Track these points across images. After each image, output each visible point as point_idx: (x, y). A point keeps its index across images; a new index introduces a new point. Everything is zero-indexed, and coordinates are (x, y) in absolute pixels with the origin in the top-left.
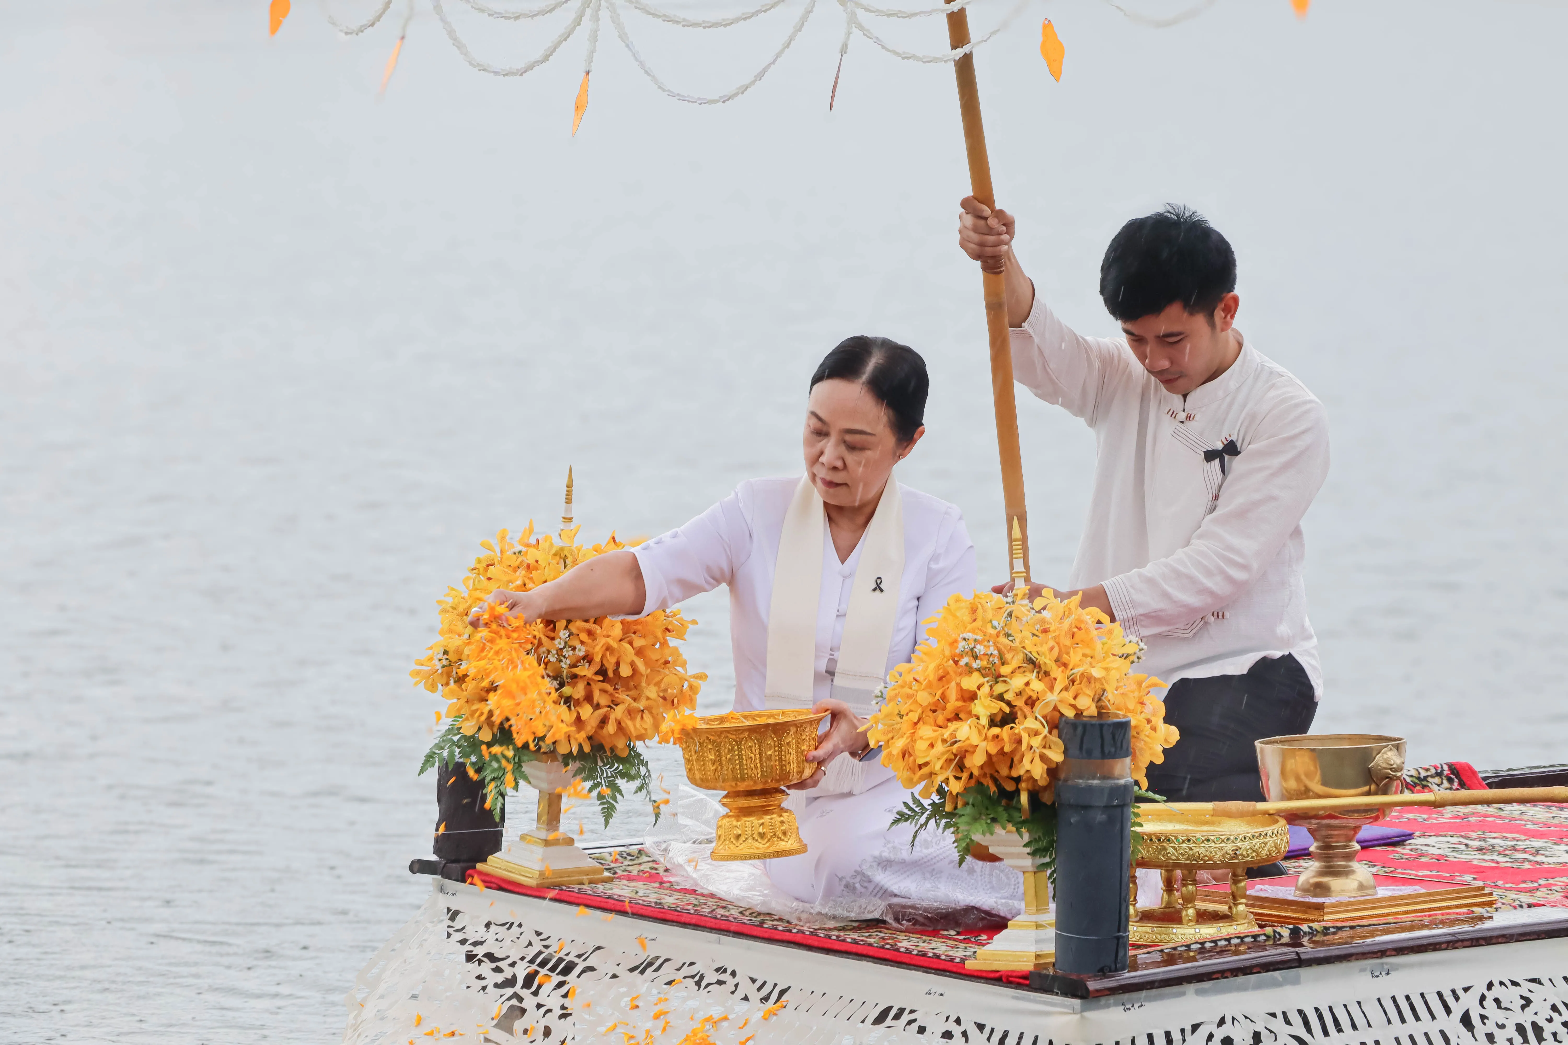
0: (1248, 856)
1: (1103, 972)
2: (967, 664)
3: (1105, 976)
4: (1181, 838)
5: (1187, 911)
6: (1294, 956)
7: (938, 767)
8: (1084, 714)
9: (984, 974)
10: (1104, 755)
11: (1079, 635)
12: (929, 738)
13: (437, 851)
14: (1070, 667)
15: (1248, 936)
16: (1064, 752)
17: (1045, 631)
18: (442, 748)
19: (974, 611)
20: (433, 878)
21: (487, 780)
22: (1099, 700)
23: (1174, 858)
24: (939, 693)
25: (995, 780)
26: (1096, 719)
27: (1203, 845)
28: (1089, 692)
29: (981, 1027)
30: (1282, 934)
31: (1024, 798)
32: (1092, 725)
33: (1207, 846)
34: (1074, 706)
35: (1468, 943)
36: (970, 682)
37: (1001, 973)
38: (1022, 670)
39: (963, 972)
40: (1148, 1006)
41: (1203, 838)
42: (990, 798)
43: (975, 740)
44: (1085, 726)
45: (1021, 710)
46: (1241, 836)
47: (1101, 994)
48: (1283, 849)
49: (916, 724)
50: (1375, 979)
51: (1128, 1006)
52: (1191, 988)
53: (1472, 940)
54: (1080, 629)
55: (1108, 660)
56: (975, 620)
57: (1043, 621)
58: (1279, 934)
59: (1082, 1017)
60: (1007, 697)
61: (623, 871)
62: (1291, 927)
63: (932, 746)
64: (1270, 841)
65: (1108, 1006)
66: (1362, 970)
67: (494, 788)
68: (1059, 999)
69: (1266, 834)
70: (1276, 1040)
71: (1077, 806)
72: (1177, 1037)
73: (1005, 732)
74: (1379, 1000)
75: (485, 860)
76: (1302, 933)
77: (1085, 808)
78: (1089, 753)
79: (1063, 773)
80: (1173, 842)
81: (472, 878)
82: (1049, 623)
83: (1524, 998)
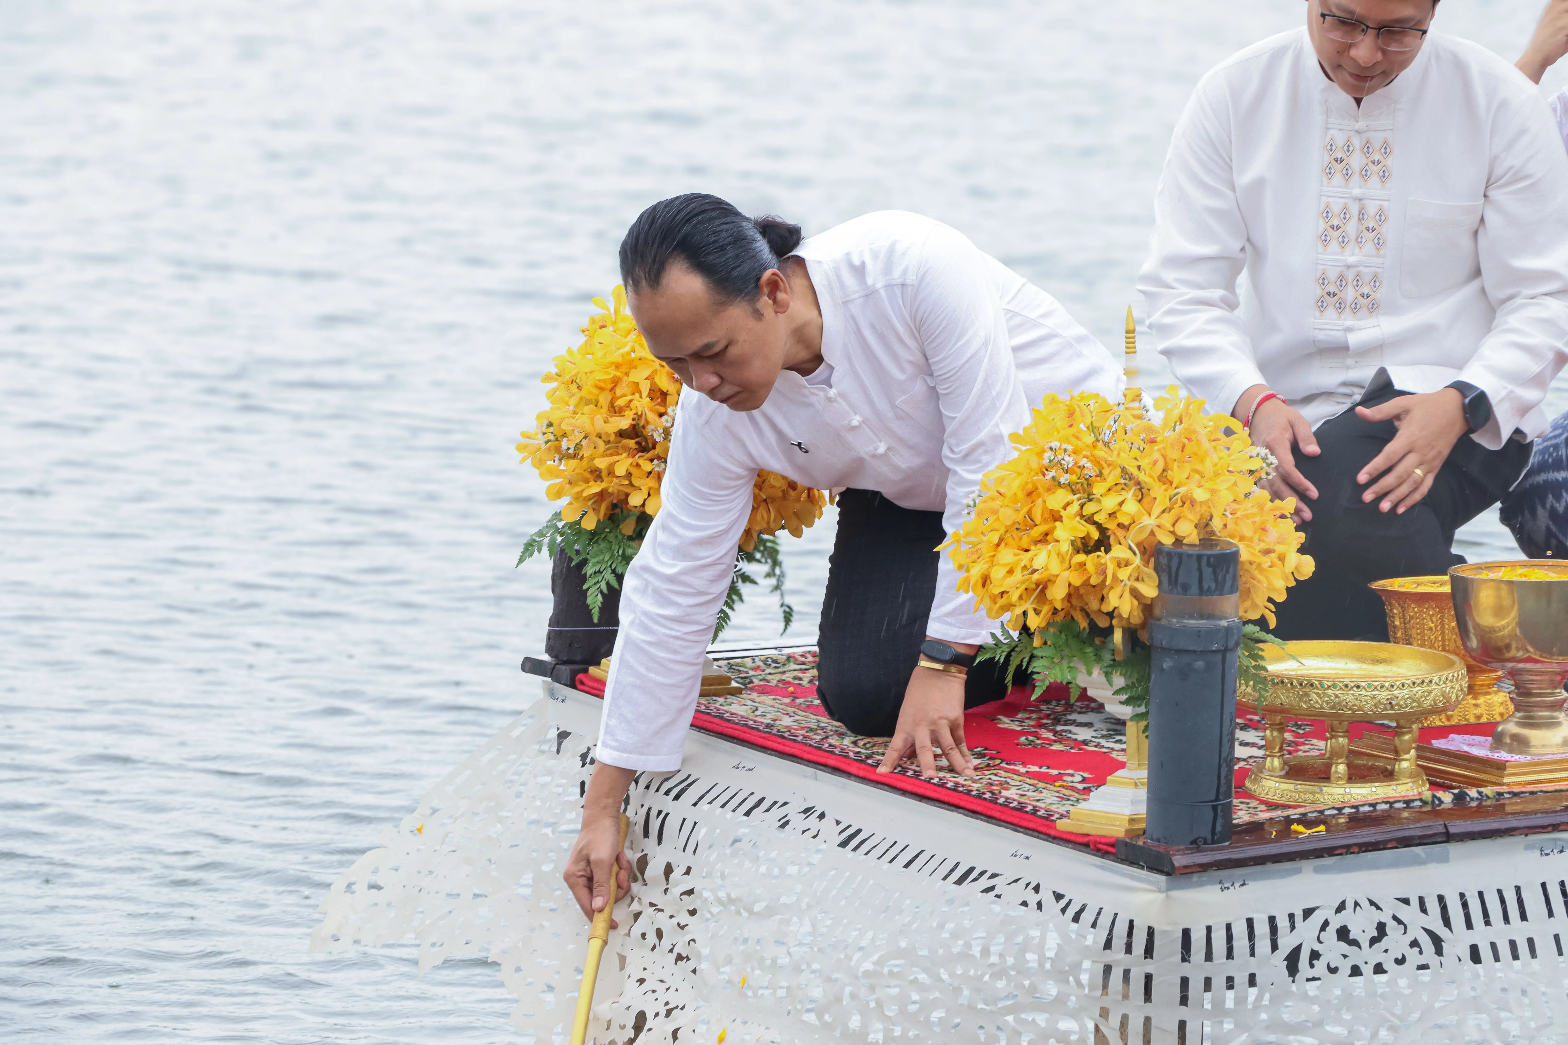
0: (1407, 707)
1: (1196, 845)
2: (1053, 478)
3: (1199, 850)
4: (1326, 684)
5: (1336, 767)
6: (1442, 829)
7: (1015, 598)
8: (1185, 542)
9: (1073, 838)
10: (1202, 592)
11: (1190, 448)
12: (1009, 564)
13: (549, 650)
14: (1174, 485)
15: (1399, 801)
16: (1158, 586)
17: (1153, 441)
18: (544, 536)
19: (1071, 414)
20: (543, 681)
21: (588, 575)
22: (1207, 525)
23: (1318, 706)
24: (1025, 510)
25: (1087, 615)
26: (1197, 548)
27: (1352, 692)
28: (1190, 516)
29: (1058, 896)
30: (1443, 799)
31: (1118, 636)
32: (1190, 556)
33: (1356, 694)
34: (1173, 533)
36: (1057, 500)
37: (1089, 838)
38: (1119, 487)
39: (1053, 833)
40: (1252, 886)
41: (1352, 684)
42: (1077, 635)
43: (1055, 568)
44: (1180, 555)
45: (1114, 534)
46: (1398, 683)
47: (1188, 871)
48: (1454, 698)
49: (998, 545)
50: (1545, 857)
51: (1226, 885)
52: (1308, 865)
54: (1189, 439)
55: (1222, 478)
56: (1071, 426)
57: (1149, 429)
58: (1439, 799)
59: (1167, 895)
60: (1096, 518)
61: (761, 680)
62: (1456, 791)
63: (1011, 572)
64: (1436, 690)
65: (1201, 884)
66: (1528, 847)
67: (595, 584)
68: (1144, 873)
69: (1431, 681)
70: (1405, 933)
71: (1170, 650)
72: (1283, 923)
73: (1090, 560)
74: (1544, 885)
75: (598, 664)
76: (1468, 799)
77: (1179, 652)
78: (1185, 588)
79: (1157, 611)
80: (1317, 688)
81: (582, 683)
82: (1157, 432)
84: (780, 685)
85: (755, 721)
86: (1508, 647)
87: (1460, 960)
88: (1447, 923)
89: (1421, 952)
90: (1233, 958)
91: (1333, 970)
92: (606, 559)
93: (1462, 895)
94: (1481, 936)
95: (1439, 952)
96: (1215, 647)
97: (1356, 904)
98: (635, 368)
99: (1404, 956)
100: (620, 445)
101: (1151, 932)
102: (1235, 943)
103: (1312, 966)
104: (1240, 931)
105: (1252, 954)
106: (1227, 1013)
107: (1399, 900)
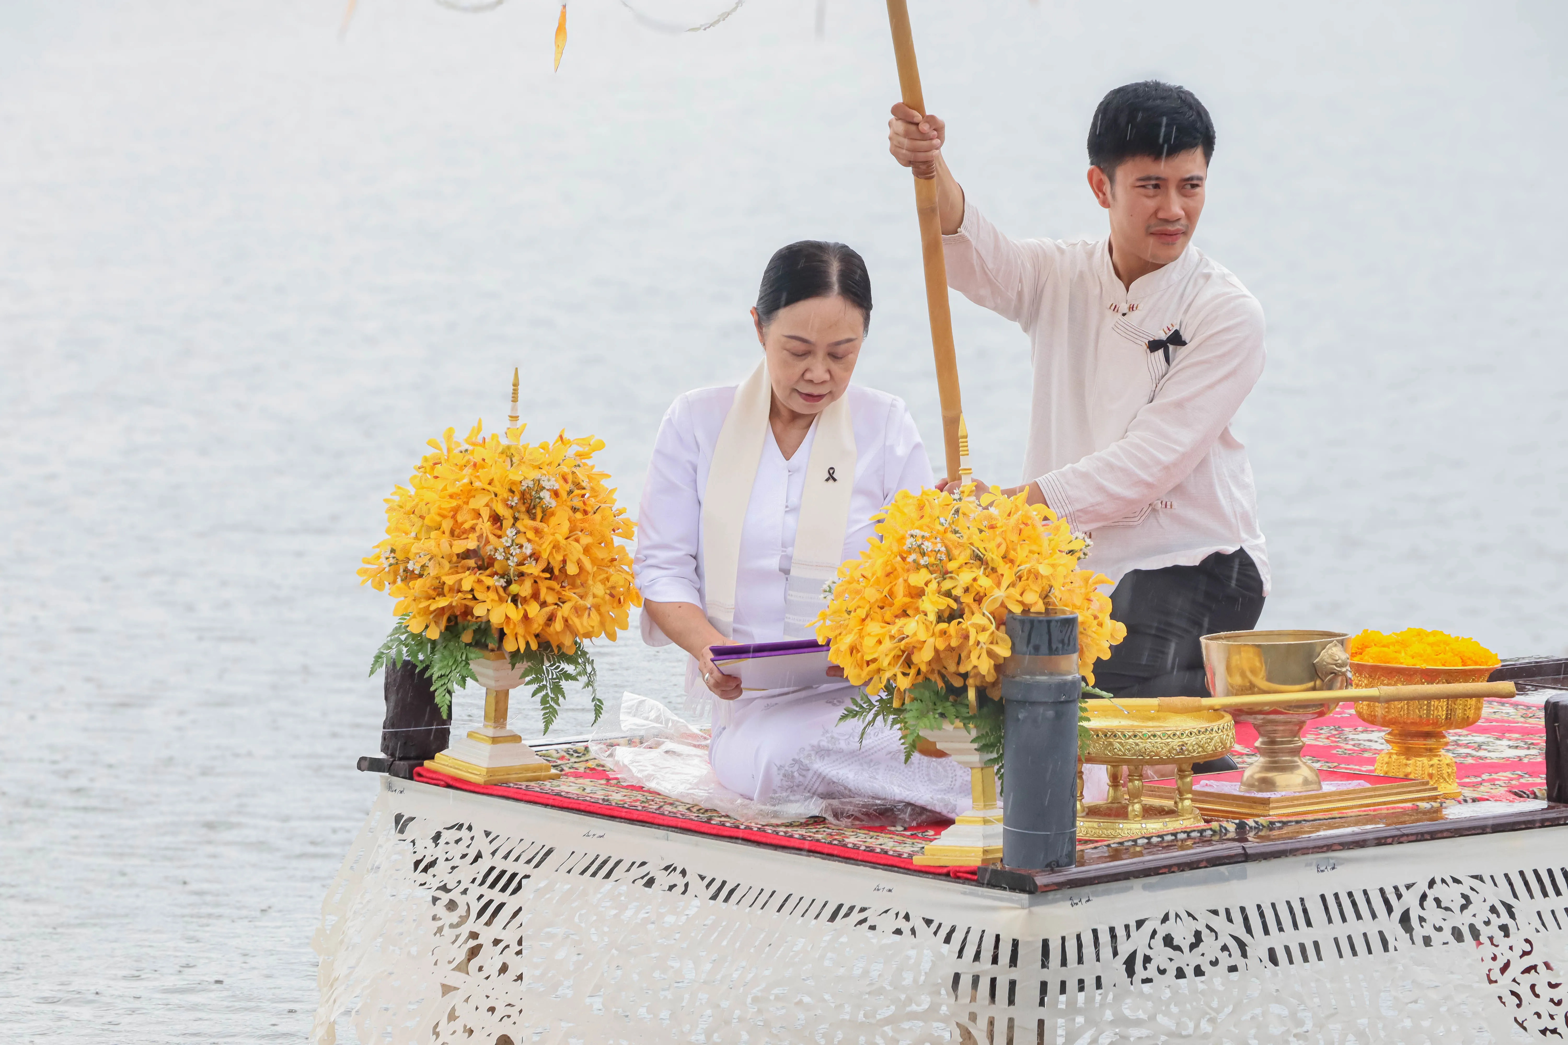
0: (1194, 751)
1: (1053, 867)
2: (914, 561)
3: (1053, 871)
4: (1128, 734)
5: (1133, 806)
6: (1241, 851)
7: (885, 663)
8: (1032, 610)
9: (932, 870)
10: (1052, 651)
11: (1027, 531)
12: (878, 635)
13: (385, 749)
14: (1018, 564)
15: (1194, 831)
16: (1011, 648)
17: (992, 527)
18: (390, 647)
19: (921, 508)
20: (381, 776)
21: (434, 677)
22: (1047, 596)
23: (1120, 753)
24: (888, 588)
25: (943, 677)
26: (1044, 615)
27: (1149, 740)
28: (1036, 588)
29: (929, 922)
30: (1228, 828)
31: (972, 694)
32: (1040, 622)
33: (1153, 741)
34: (1021, 603)
35: (1413, 838)
36: (918, 579)
37: (948, 869)
38: (969, 566)
39: (911, 867)
40: (1095, 901)
41: (1149, 734)
42: (937, 693)
43: (922, 636)
44: (1032, 622)
45: (969, 605)
46: (1187, 732)
47: (1048, 889)
49: (864, 620)
50: (1321, 873)
51: (1075, 902)
52: (1137, 883)
53: (1417, 834)
54: (1026, 525)
55: (1055, 556)
56: (922, 517)
57: (991, 517)
58: (1226, 829)
59: (1030, 911)
60: (954, 592)
61: (570, 768)
62: (1237, 821)
63: (880, 642)
64: (1216, 737)
65: (1055, 901)
66: (1308, 865)
67: (442, 685)
68: (1007, 894)
69: (1212, 730)
70: (1217, 938)
71: (1025, 702)
72: (1121, 933)
73: (952, 627)
74: (1322, 897)
75: (432, 758)
76: (1248, 828)
77: (1032, 703)
78: (1037, 649)
79: (1010, 668)
80: (1120, 738)
81: (420, 775)
82: (996, 519)
83: (1465, 897)
87: (1261, 961)
88: (1249, 930)
89: (1230, 955)
90: (1083, 963)
91: (1162, 972)
92: (450, 664)
93: (1259, 907)
94: (1276, 940)
95: (1244, 955)
96: (1063, 698)
97: (1177, 915)
98: (474, 497)
99: (1217, 959)
100: (460, 565)
101: (1015, 944)
102: (1084, 950)
103: (1145, 968)
104: (1088, 939)
105: (1098, 960)
106: (1079, 1011)
107: (1210, 911)
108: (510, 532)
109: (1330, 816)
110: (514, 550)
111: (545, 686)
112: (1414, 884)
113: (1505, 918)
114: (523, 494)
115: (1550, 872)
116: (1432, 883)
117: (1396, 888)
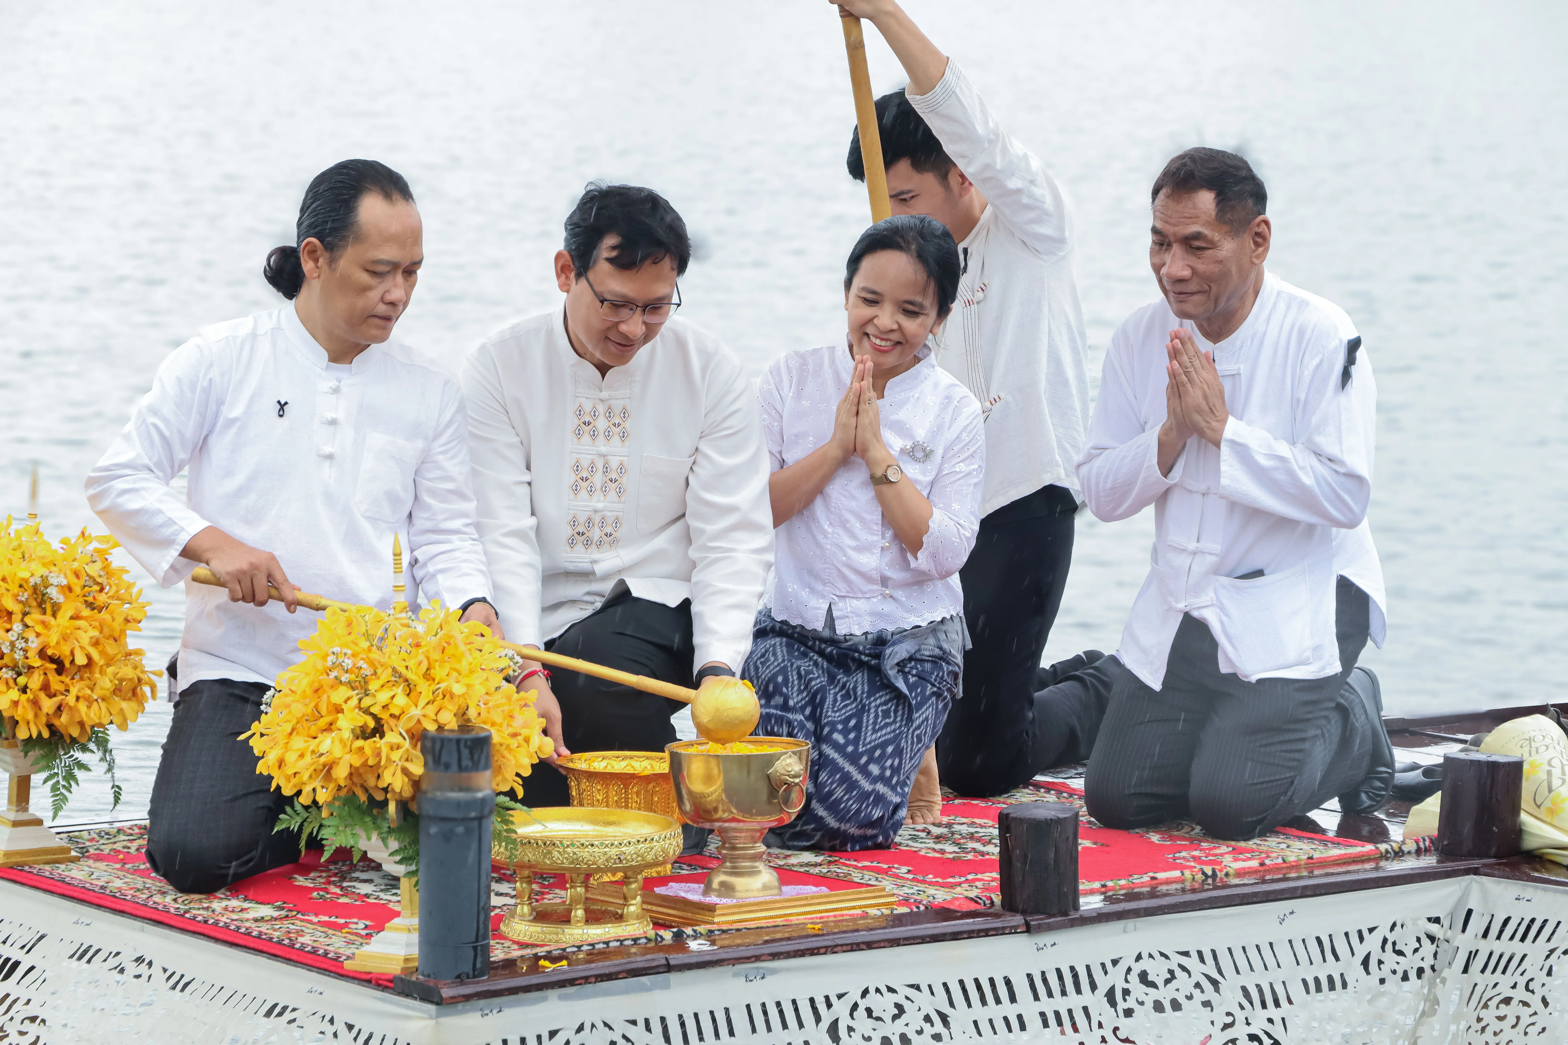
0: (633, 860)
1: (460, 979)
2: (336, 677)
3: (462, 983)
4: (566, 843)
5: (575, 912)
6: (663, 962)
7: (305, 777)
8: (446, 728)
9: (358, 976)
10: (461, 768)
11: (449, 650)
12: (300, 749)
14: (436, 681)
15: (630, 939)
16: (424, 765)
17: (418, 645)
19: (350, 624)
22: (464, 714)
23: (559, 862)
24: (313, 704)
25: (366, 790)
26: (456, 734)
27: (587, 850)
28: (450, 707)
29: (350, 1027)
30: (664, 937)
31: (392, 807)
32: (450, 740)
33: (591, 851)
34: (436, 721)
35: (849, 948)
36: (339, 695)
37: (371, 976)
38: (390, 684)
39: (341, 971)
40: (507, 1012)
41: (587, 843)
42: (358, 807)
43: (338, 752)
44: (442, 740)
45: (388, 723)
46: (625, 842)
47: (454, 1001)
48: (671, 852)
49: (291, 734)
50: (749, 983)
51: (486, 1012)
52: (553, 994)
53: (852, 944)
54: (449, 643)
55: (476, 675)
56: (350, 633)
57: (415, 635)
58: (661, 937)
59: (437, 1022)
60: (372, 710)
61: (96, 850)
62: (675, 930)
63: (302, 756)
64: (657, 847)
65: (465, 1012)
66: (736, 975)
68: (417, 1004)
69: (652, 839)
71: (435, 818)
72: (532, 1043)
73: (367, 745)
74: (748, 1006)
76: (685, 936)
77: (444, 819)
78: (447, 766)
79: (424, 786)
80: (558, 847)
82: (421, 638)
83: (898, 1006)
84: (112, 853)
85: (91, 884)
86: (716, 809)
88: (668, 1039)
93: (680, 1017)
96: (473, 814)
97: (593, 1026)
107: (628, 1021)
108: (17, 627)
109: (774, 924)
110: (20, 644)
111: (57, 774)
112: (846, 994)
113: (939, 1027)
114: (35, 588)
115: (992, 981)
116: (865, 993)
117: (827, 998)
